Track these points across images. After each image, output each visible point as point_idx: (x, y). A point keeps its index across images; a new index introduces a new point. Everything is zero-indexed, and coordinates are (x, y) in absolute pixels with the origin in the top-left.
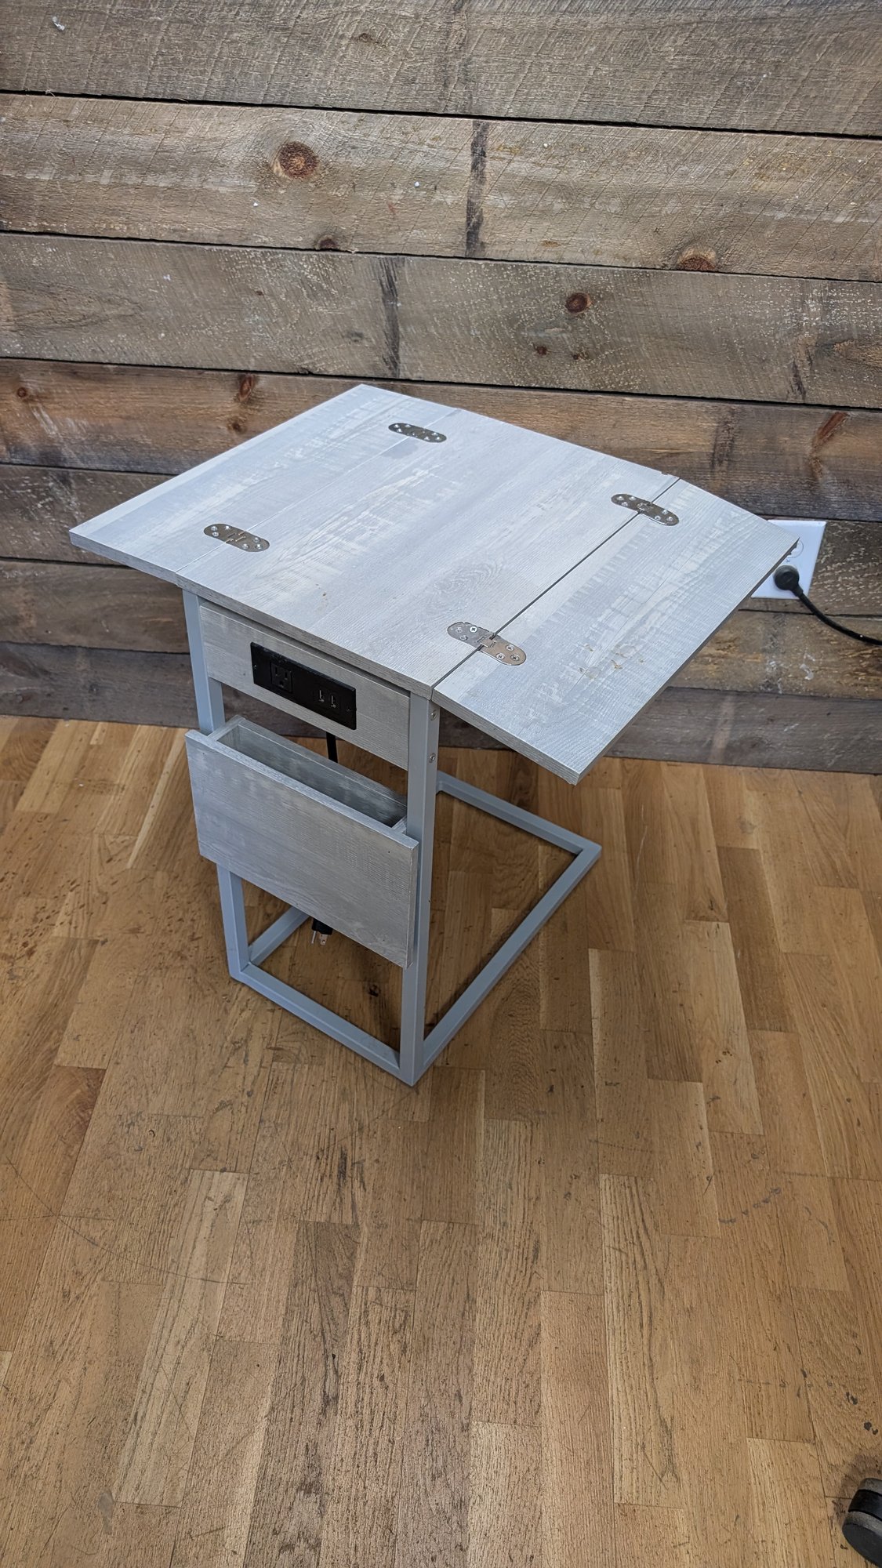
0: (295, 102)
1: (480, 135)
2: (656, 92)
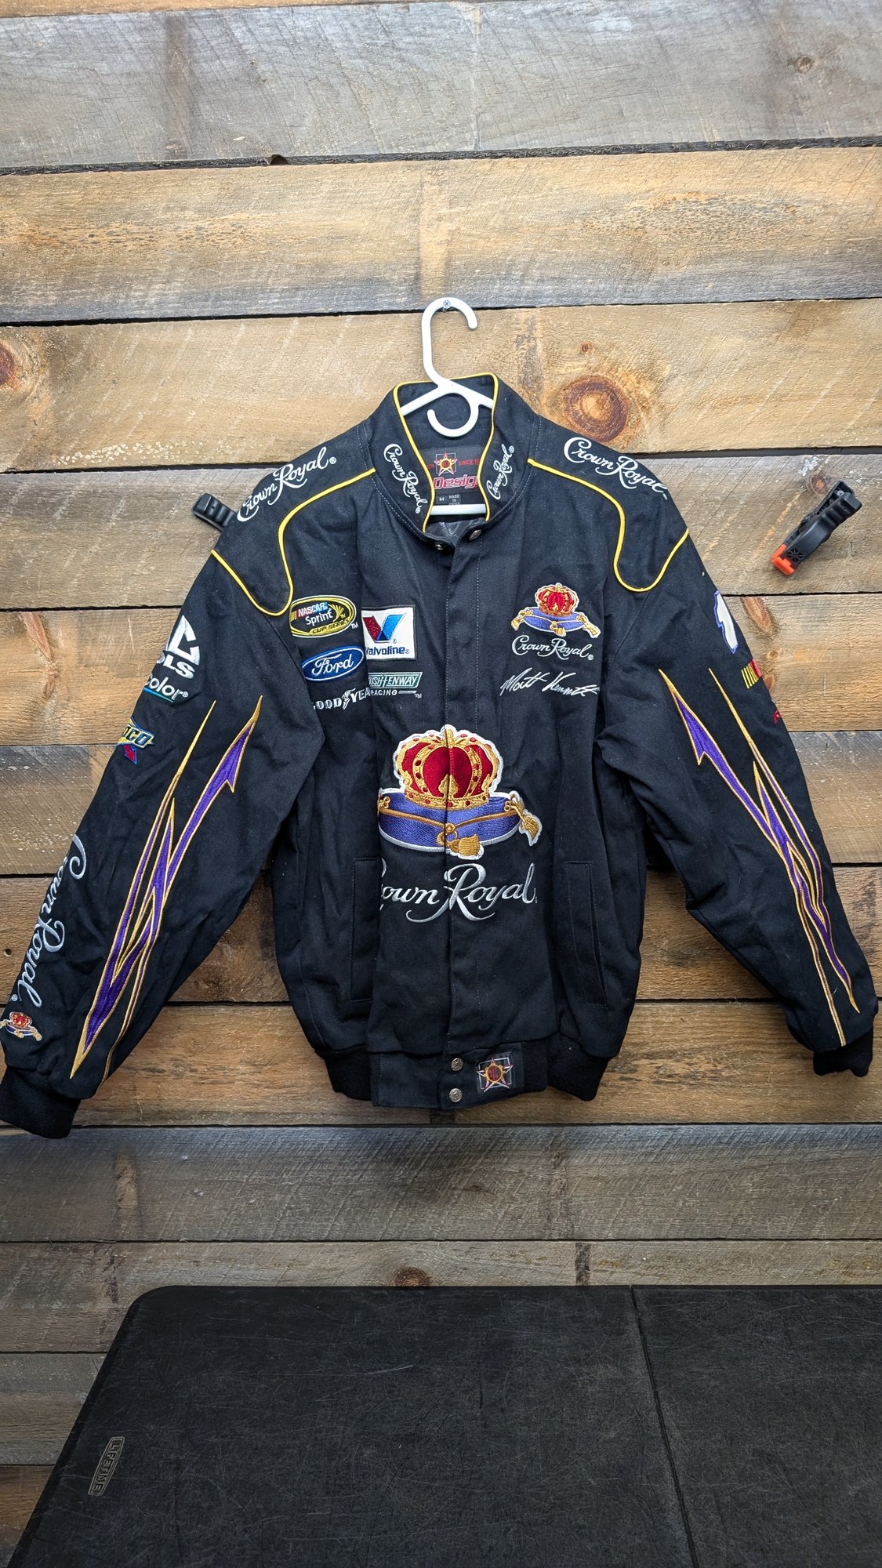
0: (411, 1236)
1: (583, 1254)
2: (741, 1215)
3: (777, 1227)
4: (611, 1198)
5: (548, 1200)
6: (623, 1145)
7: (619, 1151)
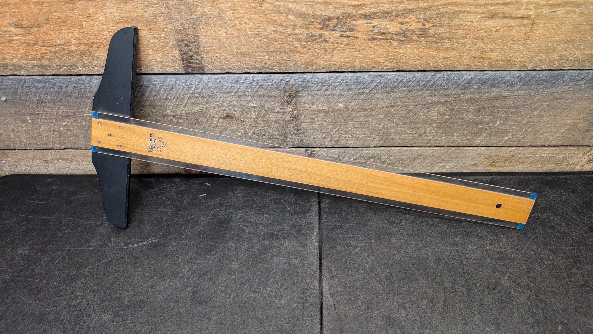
3: (450, 140)
4: (330, 123)
5: (284, 125)
6: (341, 88)
7: (337, 92)
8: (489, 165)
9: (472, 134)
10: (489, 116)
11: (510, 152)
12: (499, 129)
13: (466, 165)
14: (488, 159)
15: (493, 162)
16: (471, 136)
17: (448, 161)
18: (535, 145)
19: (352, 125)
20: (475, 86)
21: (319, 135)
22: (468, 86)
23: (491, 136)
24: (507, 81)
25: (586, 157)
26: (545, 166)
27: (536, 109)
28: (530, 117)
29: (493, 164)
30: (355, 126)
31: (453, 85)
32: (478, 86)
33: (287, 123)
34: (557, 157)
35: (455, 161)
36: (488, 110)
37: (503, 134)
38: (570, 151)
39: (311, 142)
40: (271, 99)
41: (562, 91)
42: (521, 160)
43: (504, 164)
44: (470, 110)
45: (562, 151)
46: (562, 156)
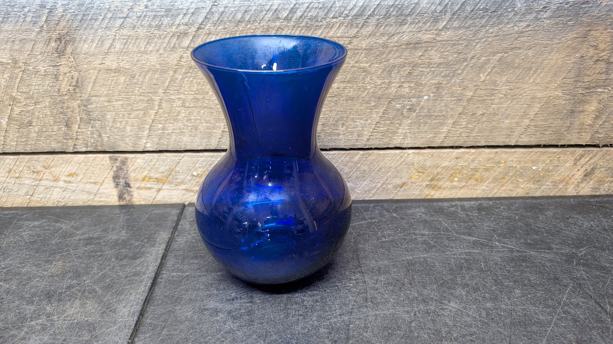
4: (142, 97)
5: (61, 101)
6: (145, 23)
7: (141, 32)
8: (427, 186)
9: (388, 122)
10: (408, 82)
11: (457, 158)
12: (429, 110)
13: (390, 186)
14: (423, 173)
15: (432, 180)
16: (385, 125)
17: (357, 178)
18: (493, 144)
19: (179, 103)
20: (373, 21)
21: (127, 122)
22: (361, 21)
23: (420, 125)
24: (424, 10)
25: (579, 168)
26: (518, 187)
27: (482, 67)
28: (475, 86)
29: (433, 182)
30: (187, 104)
31: (337, 18)
32: (378, 19)
33: (66, 97)
34: (534, 168)
35: (369, 179)
36: (405, 71)
37: (437, 121)
38: (552, 155)
39: (117, 139)
40: (29, 46)
41: (517, 33)
42: (478, 175)
43: (451, 184)
44: (373, 70)
45: (539, 157)
46: (541, 166)
